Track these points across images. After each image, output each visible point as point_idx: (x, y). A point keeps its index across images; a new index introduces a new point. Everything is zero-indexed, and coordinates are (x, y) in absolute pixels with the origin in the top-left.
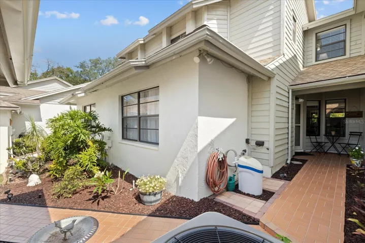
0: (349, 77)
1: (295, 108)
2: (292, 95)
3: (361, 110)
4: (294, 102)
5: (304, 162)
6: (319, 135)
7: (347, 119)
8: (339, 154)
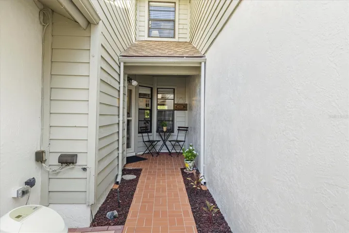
0: (186, 57)
1: (126, 94)
2: (125, 74)
3: (186, 103)
4: (126, 85)
5: (137, 172)
6: (151, 132)
7: (175, 111)
8: (170, 154)
